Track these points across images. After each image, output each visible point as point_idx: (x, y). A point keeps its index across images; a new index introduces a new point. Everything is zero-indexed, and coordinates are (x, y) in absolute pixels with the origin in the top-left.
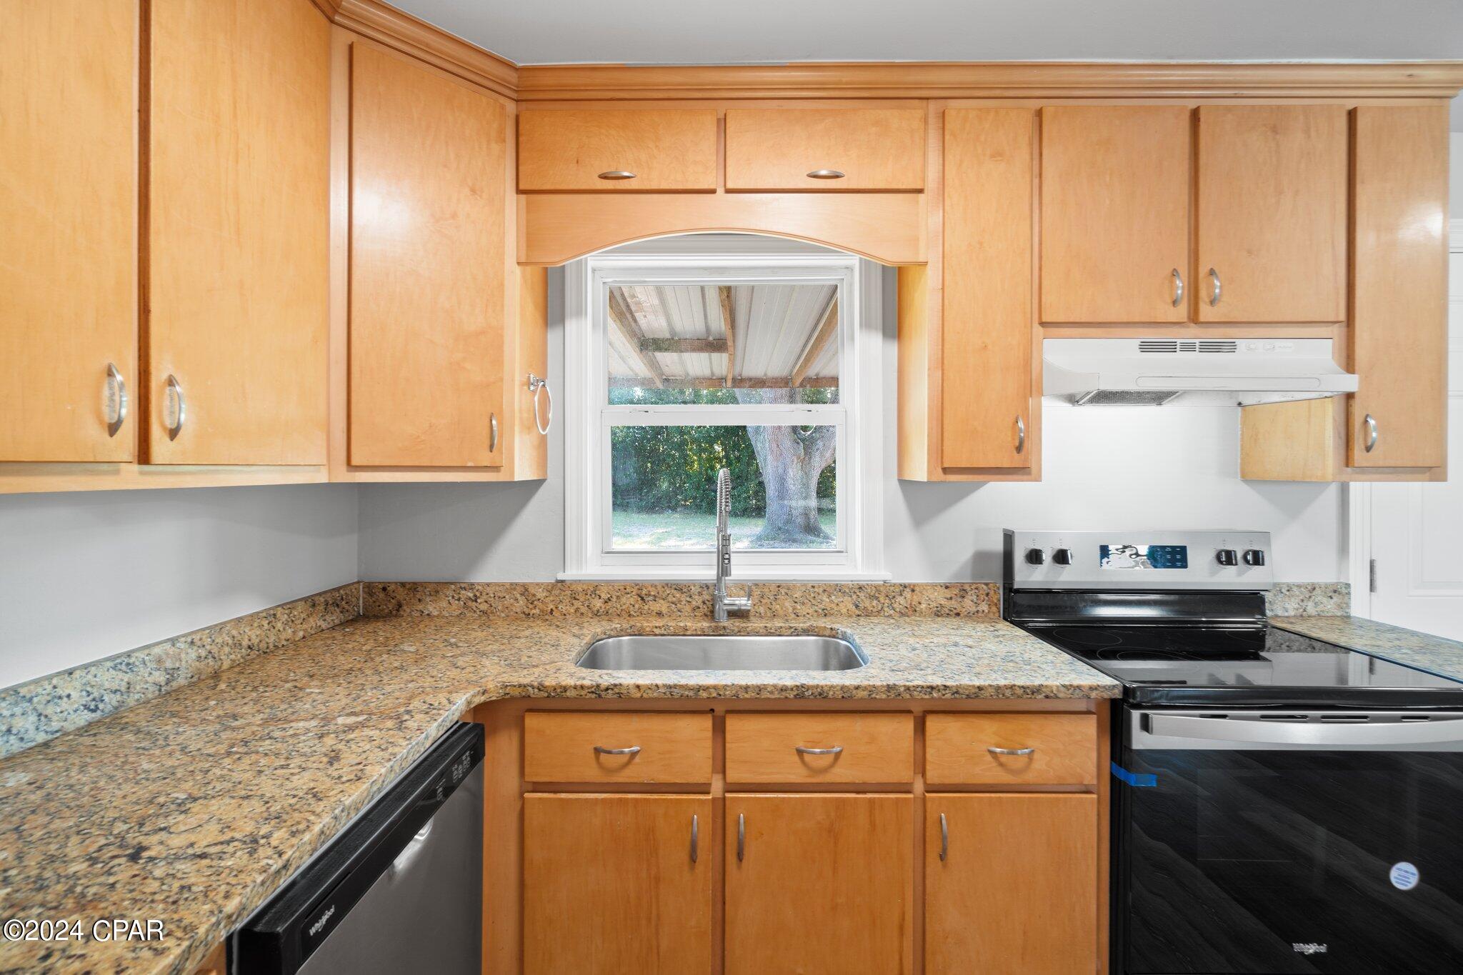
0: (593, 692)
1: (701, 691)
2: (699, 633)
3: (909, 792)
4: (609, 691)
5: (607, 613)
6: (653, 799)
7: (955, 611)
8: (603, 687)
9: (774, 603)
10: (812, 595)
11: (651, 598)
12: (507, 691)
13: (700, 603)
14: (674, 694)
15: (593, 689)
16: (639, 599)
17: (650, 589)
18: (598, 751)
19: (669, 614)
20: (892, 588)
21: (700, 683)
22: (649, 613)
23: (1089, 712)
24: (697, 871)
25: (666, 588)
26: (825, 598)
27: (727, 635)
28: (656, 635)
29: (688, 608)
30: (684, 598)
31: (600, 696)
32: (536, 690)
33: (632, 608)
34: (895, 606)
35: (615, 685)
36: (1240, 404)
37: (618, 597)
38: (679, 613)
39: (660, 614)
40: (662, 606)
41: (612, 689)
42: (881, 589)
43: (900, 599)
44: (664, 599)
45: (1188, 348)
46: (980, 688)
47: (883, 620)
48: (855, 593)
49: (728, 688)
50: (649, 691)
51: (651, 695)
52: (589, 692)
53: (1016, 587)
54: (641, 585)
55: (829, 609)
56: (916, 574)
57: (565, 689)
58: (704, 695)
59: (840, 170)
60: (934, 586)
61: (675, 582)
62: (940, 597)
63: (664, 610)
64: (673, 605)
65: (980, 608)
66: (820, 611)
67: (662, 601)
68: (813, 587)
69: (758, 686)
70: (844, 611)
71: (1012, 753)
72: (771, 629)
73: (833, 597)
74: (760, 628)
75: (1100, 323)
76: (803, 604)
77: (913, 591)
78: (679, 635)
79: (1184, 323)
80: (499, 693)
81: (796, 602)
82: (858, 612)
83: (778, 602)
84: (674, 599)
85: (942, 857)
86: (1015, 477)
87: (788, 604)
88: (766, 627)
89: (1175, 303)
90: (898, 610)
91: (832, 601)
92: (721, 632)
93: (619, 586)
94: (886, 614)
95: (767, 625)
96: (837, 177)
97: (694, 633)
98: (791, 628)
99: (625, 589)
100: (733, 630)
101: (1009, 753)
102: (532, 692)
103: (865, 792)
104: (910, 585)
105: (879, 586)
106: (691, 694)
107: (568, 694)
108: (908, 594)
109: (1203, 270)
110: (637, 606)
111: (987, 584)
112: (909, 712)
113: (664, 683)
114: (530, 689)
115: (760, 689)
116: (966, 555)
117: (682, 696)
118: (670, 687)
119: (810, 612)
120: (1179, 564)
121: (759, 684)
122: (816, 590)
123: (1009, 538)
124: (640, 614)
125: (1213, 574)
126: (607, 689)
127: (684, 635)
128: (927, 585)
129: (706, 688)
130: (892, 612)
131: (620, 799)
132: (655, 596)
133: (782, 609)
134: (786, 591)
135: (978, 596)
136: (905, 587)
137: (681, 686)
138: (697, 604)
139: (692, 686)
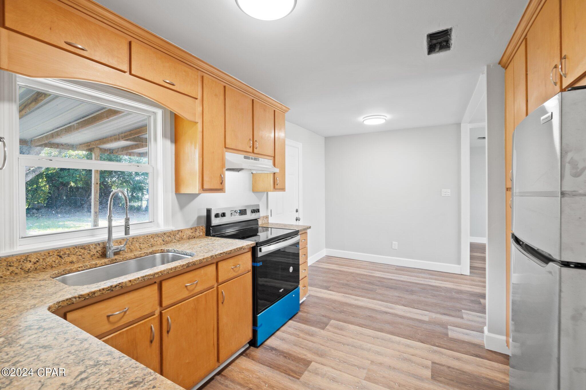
0: (109, 290)
1: (156, 275)
2: (104, 264)
3: (213, 288)
4: (117, 287)
5: (36, 269)
6: (135, 326)
7: (194, 237)
8: (114, 286)
9: (131, 246)
10: (147, 240)
11: (66, 255)
12: (60, 304)
13: (95, 253)
14: (146, 279)
15: (109, 289)
16: (59, 257)
17: (66, 251)
18: (108, 317)
19: (77, 261)
20: (175, 232)
21: (155, 272)
22: (65, 263)
23: (248, 251)
24: (153, 346)
25: (76, 249)
26: (152, 240)
27: (117, 262)
28: (79, 271)
29: (89, 256)
30: (86, 252)
31: (112, 290)
32: (77, 299)
33: (53, 263)
34: (176, 238)
35: (120, 284)
36: (252, 173)
37: (44, 259)
38: (84, 260)
39: (72, 262)
40: (74, 258)
41: (118, 286)
42: (172, 233)
43: (178, 236)
44: (74, 255)
45: (252, 159)
46: (231, 251)
47: (173, 244)
48: (163, 236)
49: (165, 271)
50: (135, 281)
51: (136, 283)
52: (107, 291)
53: (213, 225)
54: (59, 250)
55: (153, 244)
56: (181, 226)
57: (94, 293)
58: (157, 276)
59: (174, 83)
60: (188, 229)
61: (80, 245)
62: (189, 233)
63: (74, 260)
64: (80, 257)
65: (200, 234)
66: (150, 245)
67: (73, 256)
68: (147, 236)
69: (175, 267)
70: (159, 243)
71: (236, 267)
72: (137, 255)
73: (155, 239)
74: (132, 256)
75: (232, 149)
76: (143, 244)
77: (182, 232)
78: (93, 268)
79: (251, 152)
80: (55, 307)
81: (140, 244)
82: (164, 243)
83: (133, 245)
84: (81, 253)
85: (222, 303)
86: (220, 191)
87: (137, 245)
88: (135, 255)
89: (250, 147)
90: (177, 239)
91: (154, 241)
92: (115, 262)
93: (44, 253)
94: (173, 242)
95: (135, 254)
96: (173, 85)
97: (101, 265)
98: (145, 253)
99: (49, 254)
100: (120, 260)
101: (235, 267)
102: (75, 300)
103: (203, 293)
104: (181, 230)
105: (171, 232)
106: (152, 277)
107: (96, 295)
108: (180, 233)
109: (255, 140)
110: (57, 261)
111: (202, 226)
112: (214, 263)
113: (141, 276)
114: (74, 300)
115: (176, 268)
116: (195, 218)
117: (148, 279)
118: (144, 277)
119: (146, 246)
120: (245, 214)
121: (175, 266)
122: (148, 237)
123: (209, 211)
124: (59, 265)
125: (251, 215)
126: (116, 286)
127: (96, 267)
128: (186, 229)
129: (157, 273)
130: (175, 241)
131: (120, 333)
132: (69, 254)
133: (135, 247)
134: (136, 240)
135: (200, 230)
136: (179, 231)
137: (148, 275)
138: (94, 253)
139: (152, 274)
